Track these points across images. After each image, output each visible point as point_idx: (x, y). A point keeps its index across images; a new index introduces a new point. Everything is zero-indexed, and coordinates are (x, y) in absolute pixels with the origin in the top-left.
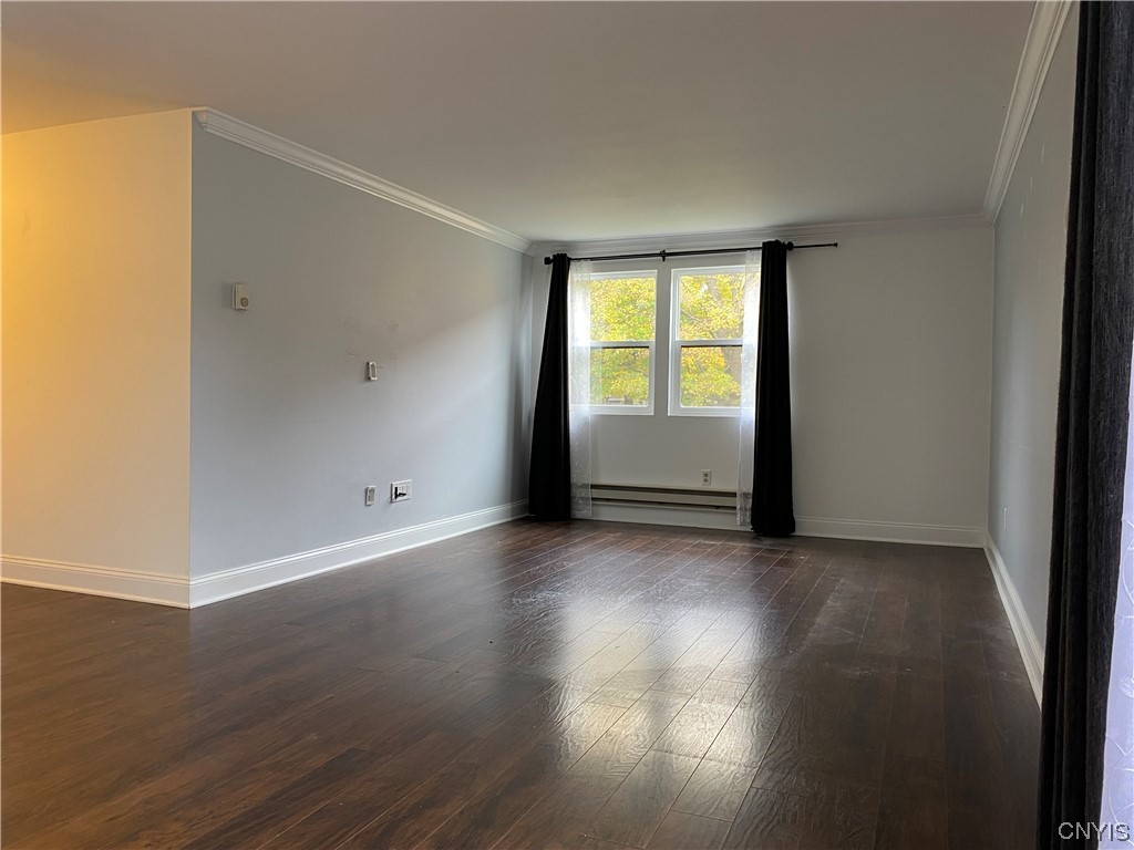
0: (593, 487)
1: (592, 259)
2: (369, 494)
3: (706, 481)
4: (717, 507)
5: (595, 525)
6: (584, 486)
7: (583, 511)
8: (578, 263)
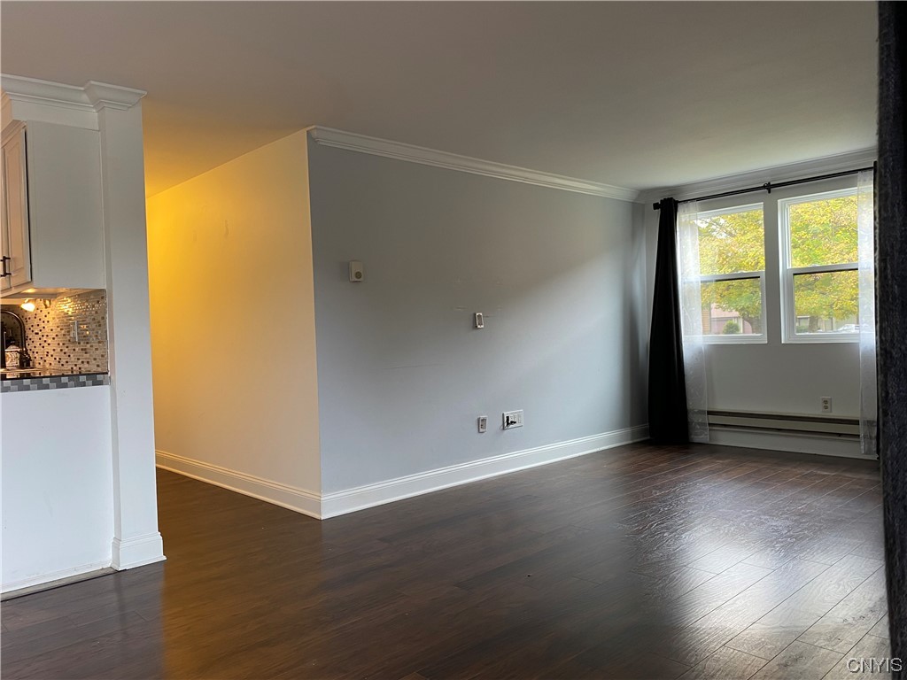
0: (710, 413)
1: (698, 199)
2: (481, 423)
3: (826, 408)
4: (840, 435)
5: (713, 450)
6: (701, 412)
7: (701, 436)
8: (685, 205)
